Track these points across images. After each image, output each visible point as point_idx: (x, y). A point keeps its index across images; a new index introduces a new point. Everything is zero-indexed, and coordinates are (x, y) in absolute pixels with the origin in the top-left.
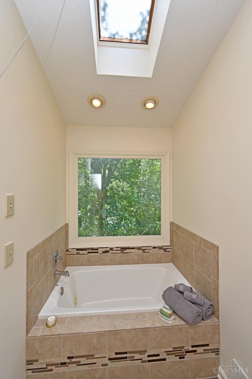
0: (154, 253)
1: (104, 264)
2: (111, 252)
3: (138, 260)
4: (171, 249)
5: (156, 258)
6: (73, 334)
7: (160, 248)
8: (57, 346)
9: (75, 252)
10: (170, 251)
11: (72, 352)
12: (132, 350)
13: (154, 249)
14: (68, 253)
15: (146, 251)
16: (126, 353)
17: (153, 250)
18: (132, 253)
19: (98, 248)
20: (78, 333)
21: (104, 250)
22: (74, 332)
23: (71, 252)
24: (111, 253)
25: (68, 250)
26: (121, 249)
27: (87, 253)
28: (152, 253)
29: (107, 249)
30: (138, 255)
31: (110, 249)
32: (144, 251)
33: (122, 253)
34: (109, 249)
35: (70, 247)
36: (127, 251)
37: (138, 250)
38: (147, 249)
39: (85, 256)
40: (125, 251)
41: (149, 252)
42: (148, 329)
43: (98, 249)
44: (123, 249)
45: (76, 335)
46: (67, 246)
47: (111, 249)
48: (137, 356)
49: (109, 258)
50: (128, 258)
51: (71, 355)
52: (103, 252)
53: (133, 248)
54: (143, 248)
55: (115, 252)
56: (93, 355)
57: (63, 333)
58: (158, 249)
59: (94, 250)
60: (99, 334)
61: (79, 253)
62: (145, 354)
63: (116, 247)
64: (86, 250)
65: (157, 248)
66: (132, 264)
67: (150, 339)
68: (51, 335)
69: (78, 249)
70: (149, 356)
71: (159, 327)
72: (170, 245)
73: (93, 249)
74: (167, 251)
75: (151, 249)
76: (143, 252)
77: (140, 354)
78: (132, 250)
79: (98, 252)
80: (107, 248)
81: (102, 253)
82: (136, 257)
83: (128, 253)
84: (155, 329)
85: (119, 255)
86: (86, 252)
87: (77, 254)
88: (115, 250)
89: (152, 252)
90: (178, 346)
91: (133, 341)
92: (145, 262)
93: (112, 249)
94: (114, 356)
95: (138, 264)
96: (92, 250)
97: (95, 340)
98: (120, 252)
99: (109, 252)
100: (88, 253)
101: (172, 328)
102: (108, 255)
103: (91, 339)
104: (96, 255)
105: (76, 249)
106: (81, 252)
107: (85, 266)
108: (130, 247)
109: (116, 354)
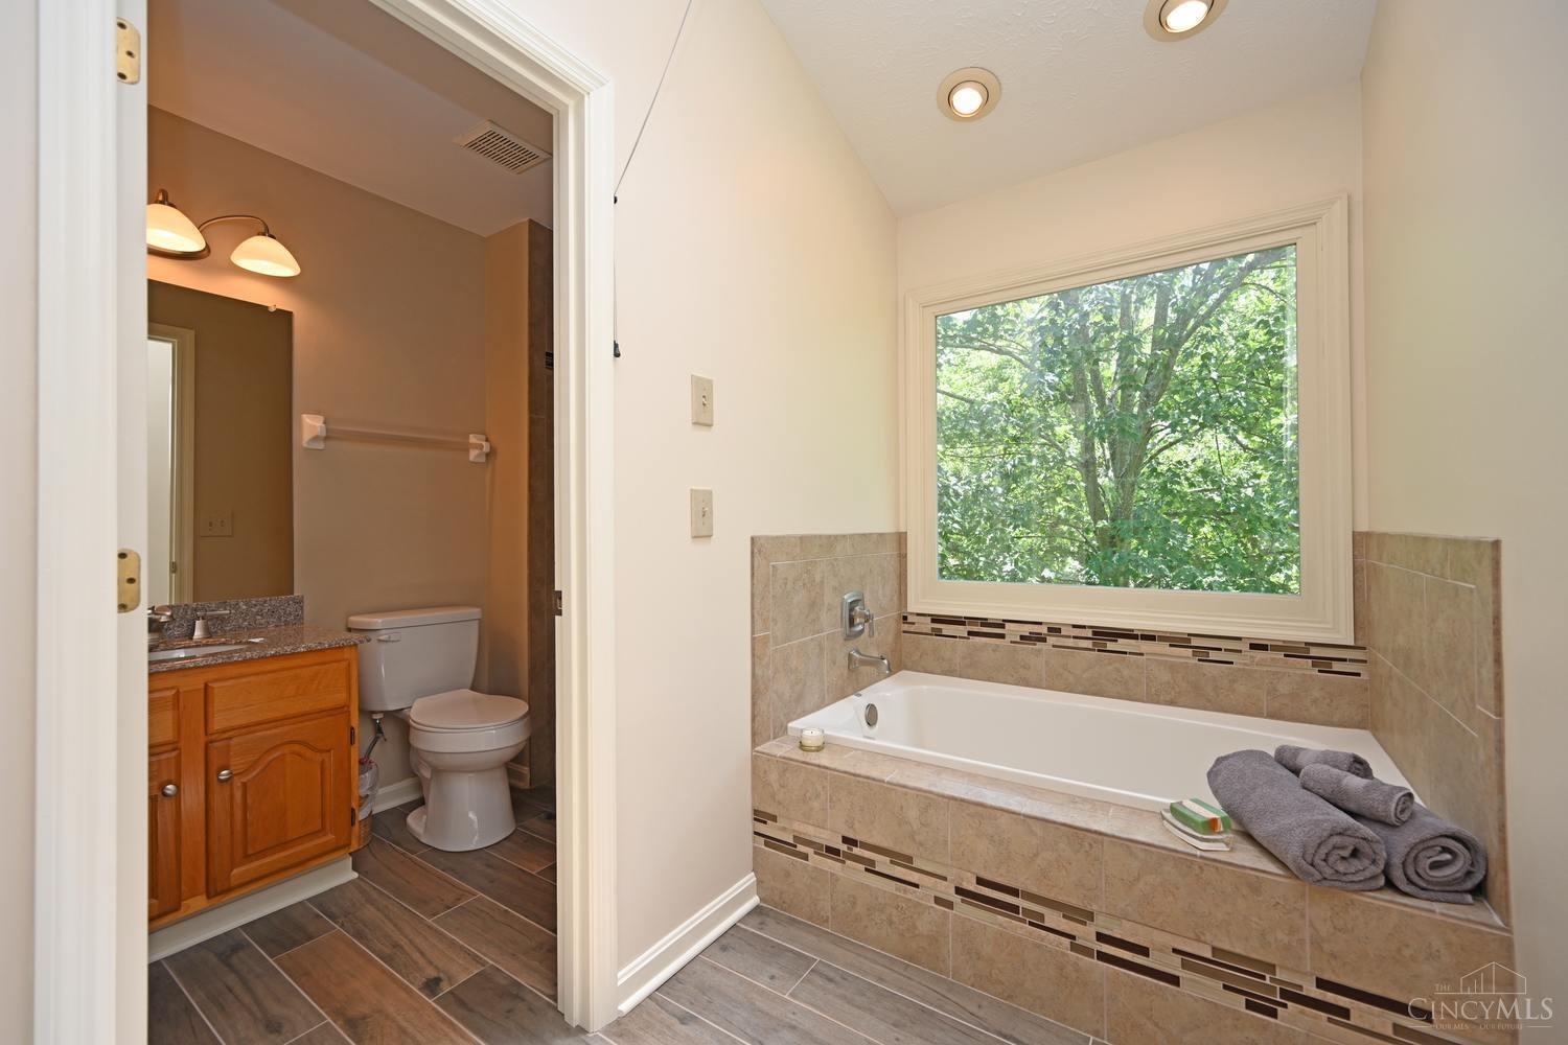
0: (1256, 671)
1: (1026, 683)
2: (1051, 640)
3: (1173, 688)
4: (1365, 662)
5: (1268, 693)
6: (854, 775)
7: (1293, 651)
8: (818, 796)
9: (928, 626)
10: (1358, 675)
11: (852, 827)
12: (1034, 890)
13: (1259, 655)
14: (906, 625)
15: (1213, 655)
16: (1014, 892)
17: (1251, 657)
18: (1142, 654)
19: (1004, 620)
20: (868, 778)
21: (1026, 630)
22: (858, 772)
23: (913, 623)
24: (1054, 646)
25: (905, 618)
26: (1095, 633)
27: (966, 635)
28: (1244, 669)
29: (1036, 629)
30: (1173, 668)
31: (1050, 630)
32: (1202, 653)
33: (1099, 651)
34: (1044, 630)
35: (913, 607)
36: (1122, 644)
37: (1171, 645)
38: (1220, 649)
39: (959, 646)
40: (1110, 646)
41: (1232, 663)
42: (1100, 837)
43: (1002, 626)
44: (1103, 635)
45: (863, 783)
46: (903, 602)
47: (1055, 630)
48: (1053, 919)
49: (1047, 663)
50: (1126, 673)
51: (851, 835)
52: (1022, 637)
53: (1151, 638)
54: (1195, 642)
55: (1070, 642)
56: (910, 859)
57: (832, 766)
58: (1280, 655)
59: (989, 628)
60: (926, 798)
61: (940, 630)
62: (1084, 923)
63: (1074, 626)
64: (963, 624)
65: (1276, 648)
66: (1143, 702)
67: (1107, 876)
68: (804, 762)
69: (936, 619)
70: (1101, 937)
71: (1143, 843)
72: (1352, 644)
73: (984, 622)
74: (1333, 669)
75: (1240, 651)
76: (1199, 660)
77: (1064, 916)
78: (1145, 646)
79: (1002, 636)
80: (1036, 626)
81: (1018, 639)
82: (1166, 676)
83: (1126, 653)
84: (1128, 847)
85: (1087, 659)
86: (962, 630)
87: (931, 635)
88: (1069, 637)
89: (1245, 664)
90: (1238, 950)
91: (1039, 861)
92: (1209, 701)
93: (1058, 630)
94: (972, 887)
95: (1172, 703)
96: (983, 625)
97: (913, 814)
98: (1091, 647)
99: (1044, 640)
100: (970, 633)
101: (1206, 864)
102: (1039, 651)
103: (902, 807)
104: (998, 646)
105: (929, 615)
106: (947, 629)
107: (960, 677)
108: (1133, 630)
109: (980, 881)
